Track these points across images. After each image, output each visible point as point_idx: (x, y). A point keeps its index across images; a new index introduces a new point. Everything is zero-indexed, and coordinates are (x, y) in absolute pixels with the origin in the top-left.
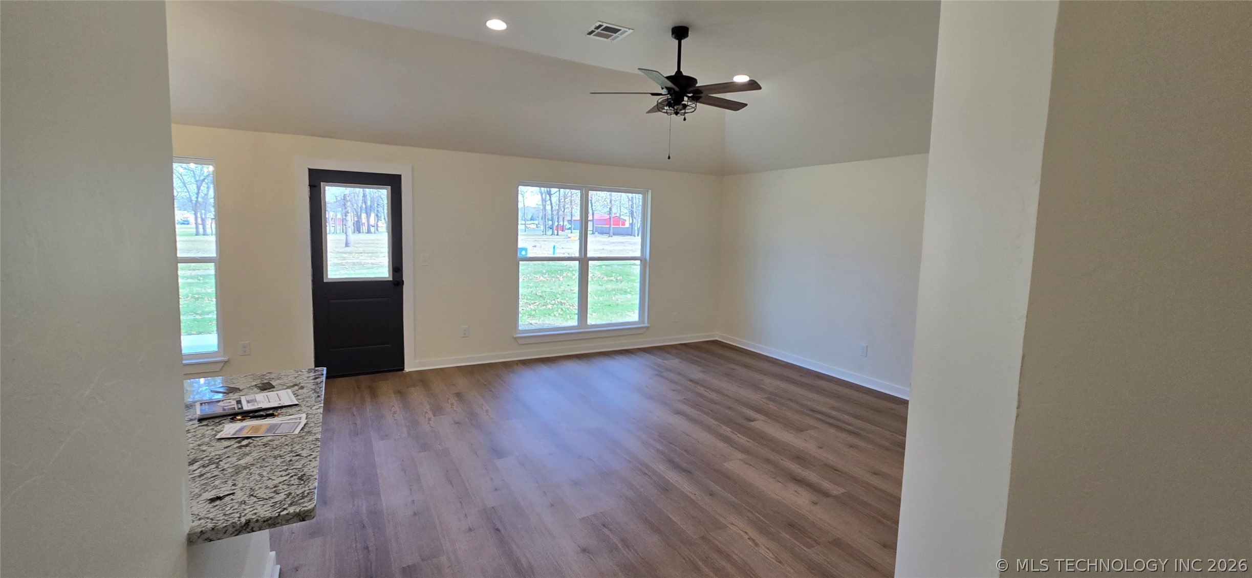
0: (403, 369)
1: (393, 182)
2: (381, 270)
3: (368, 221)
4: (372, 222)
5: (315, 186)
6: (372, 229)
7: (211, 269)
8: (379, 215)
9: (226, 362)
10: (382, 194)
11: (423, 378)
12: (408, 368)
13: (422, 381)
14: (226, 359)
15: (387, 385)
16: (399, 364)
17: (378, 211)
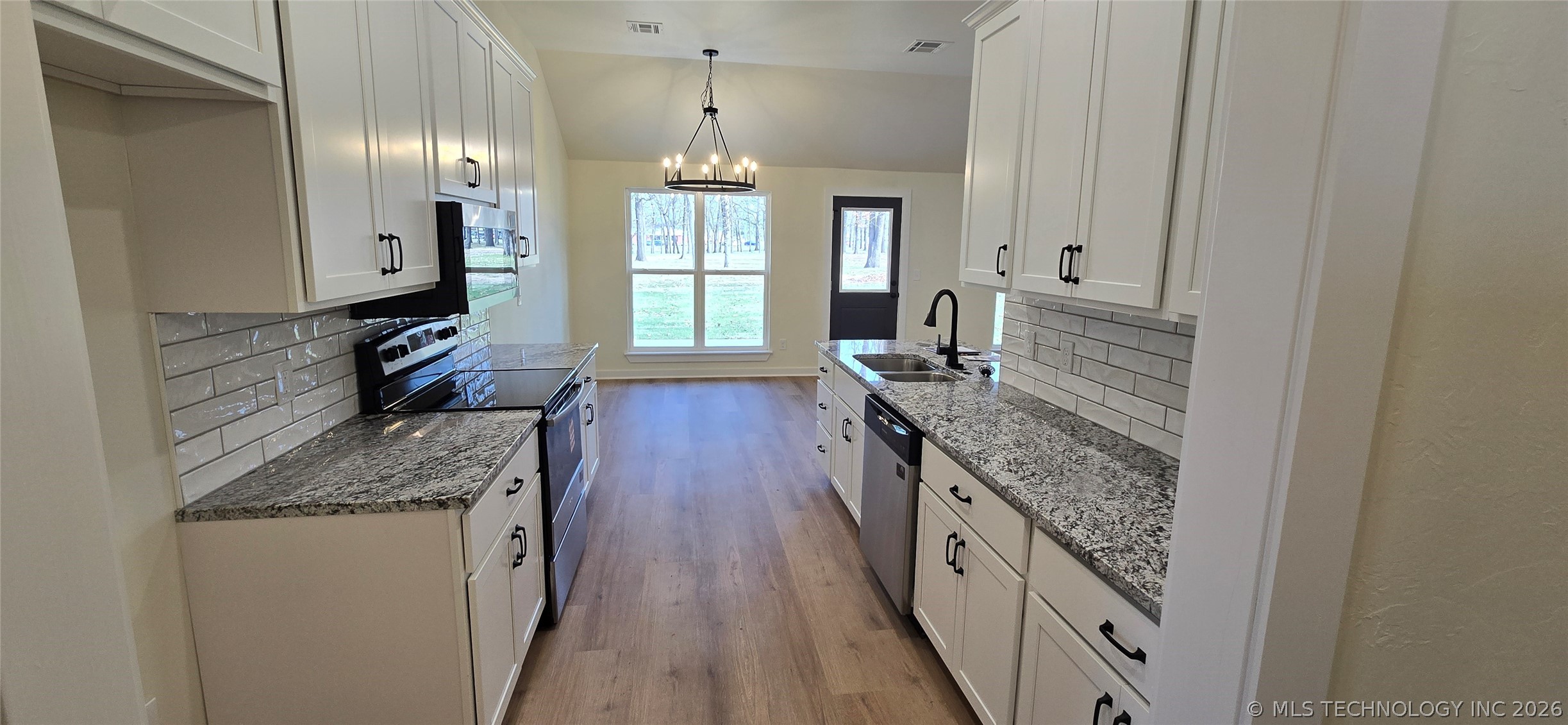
1: (894, 204)
2: (881, 285)
5: (837, 211)
7: (760, 279)
9: (771, 354)
14: (771, 352)
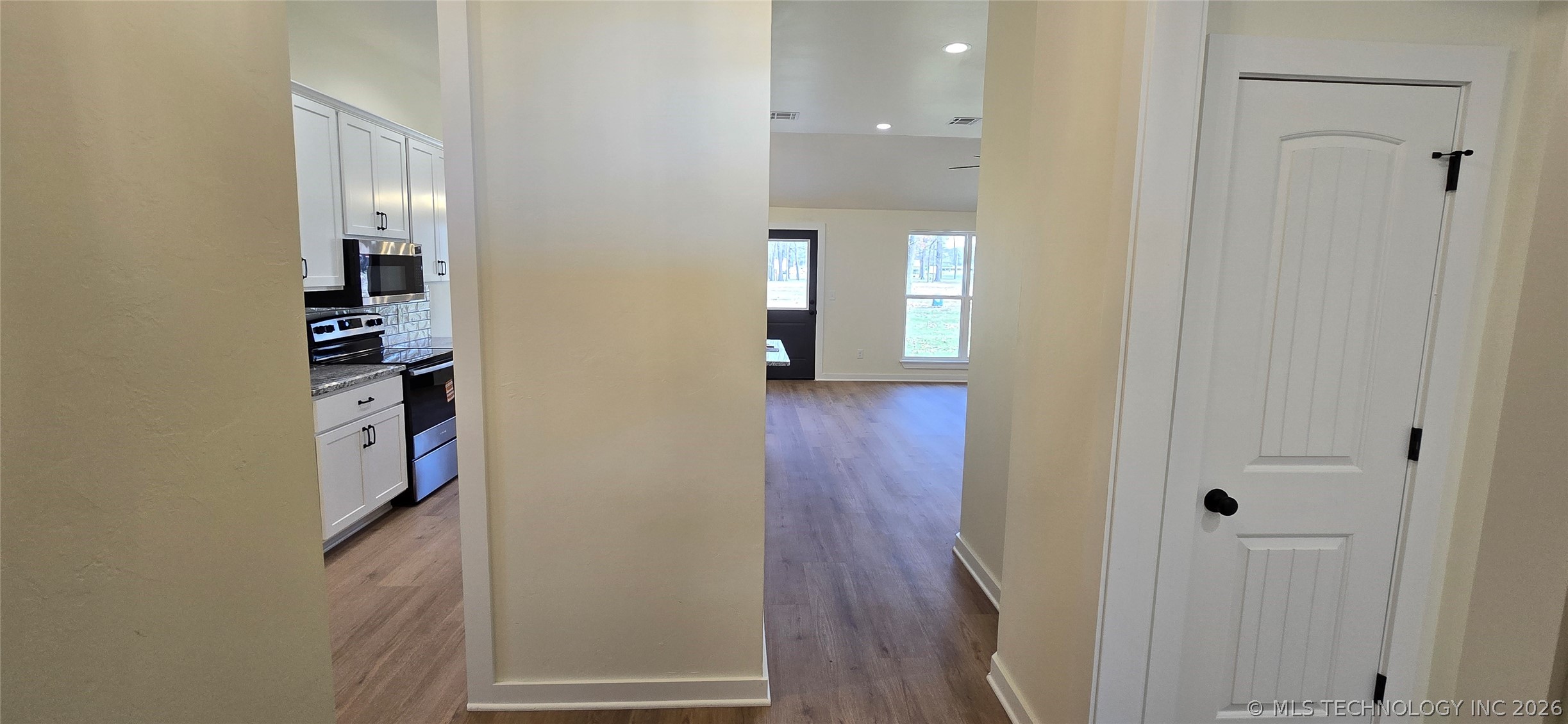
0: (814, 379)
1: (811, 236)
3: (780, 267)
4: (784, 268)
6: (784, 276)
8: (791, 260)
10: (804, 246)
11: (827, 385)
12: (816, 379)
13: (827, 386)
15: (802, 386)
16: (812, 376)
17: (790, 256)
